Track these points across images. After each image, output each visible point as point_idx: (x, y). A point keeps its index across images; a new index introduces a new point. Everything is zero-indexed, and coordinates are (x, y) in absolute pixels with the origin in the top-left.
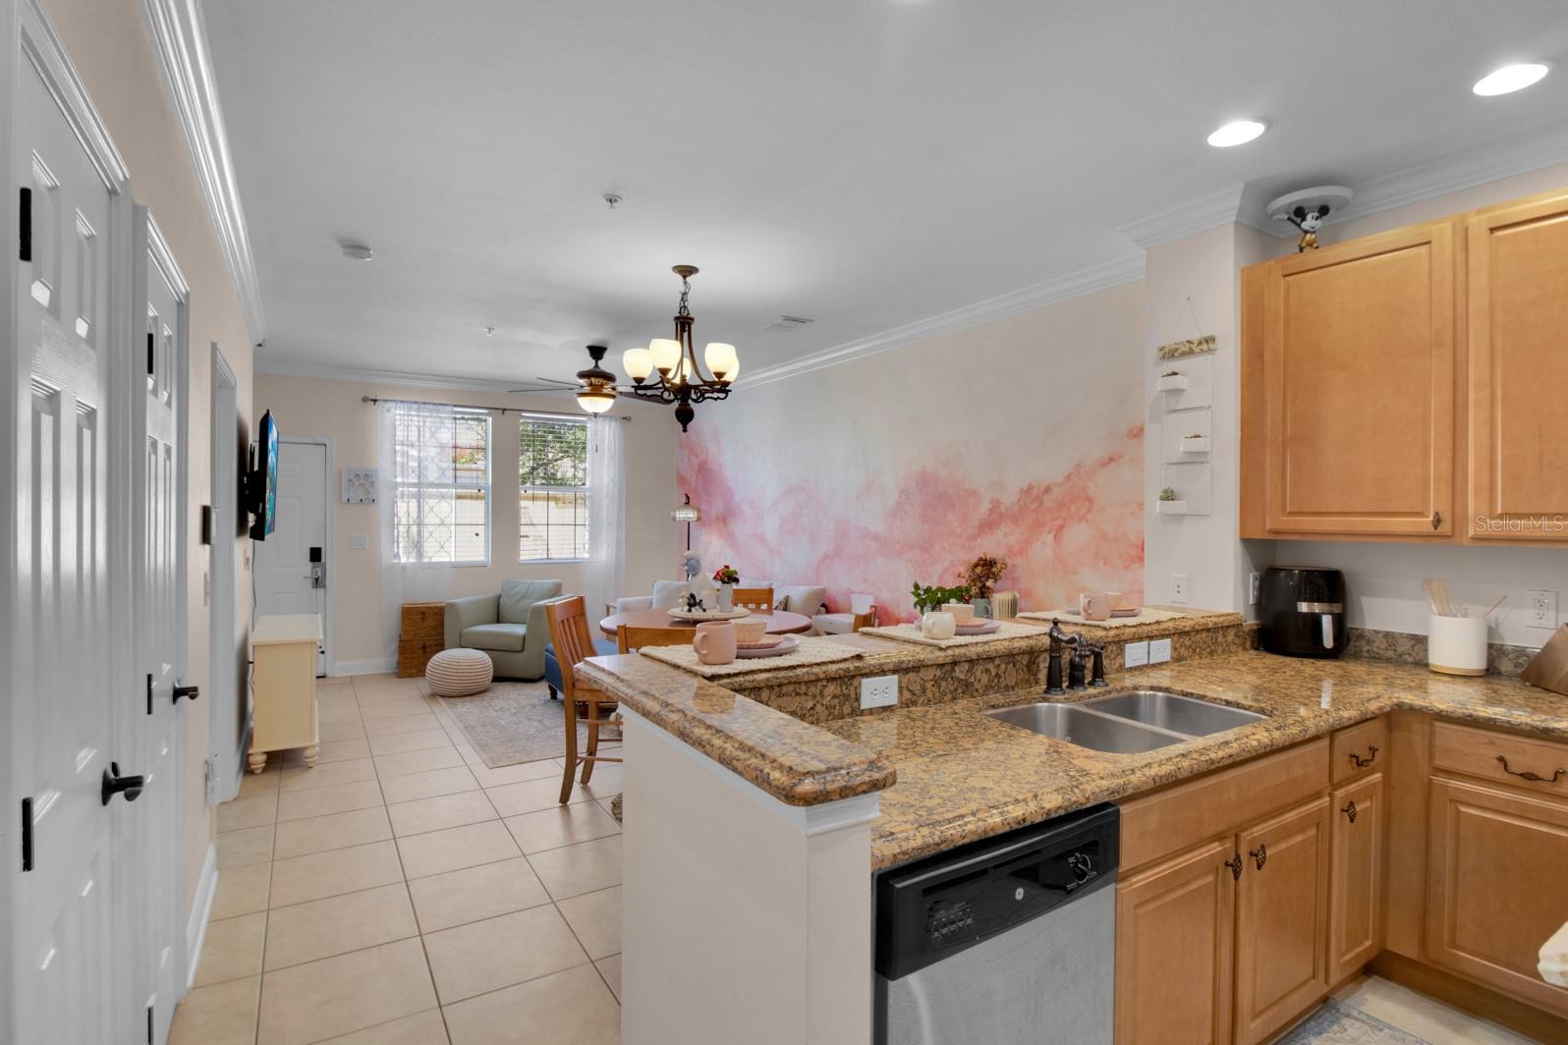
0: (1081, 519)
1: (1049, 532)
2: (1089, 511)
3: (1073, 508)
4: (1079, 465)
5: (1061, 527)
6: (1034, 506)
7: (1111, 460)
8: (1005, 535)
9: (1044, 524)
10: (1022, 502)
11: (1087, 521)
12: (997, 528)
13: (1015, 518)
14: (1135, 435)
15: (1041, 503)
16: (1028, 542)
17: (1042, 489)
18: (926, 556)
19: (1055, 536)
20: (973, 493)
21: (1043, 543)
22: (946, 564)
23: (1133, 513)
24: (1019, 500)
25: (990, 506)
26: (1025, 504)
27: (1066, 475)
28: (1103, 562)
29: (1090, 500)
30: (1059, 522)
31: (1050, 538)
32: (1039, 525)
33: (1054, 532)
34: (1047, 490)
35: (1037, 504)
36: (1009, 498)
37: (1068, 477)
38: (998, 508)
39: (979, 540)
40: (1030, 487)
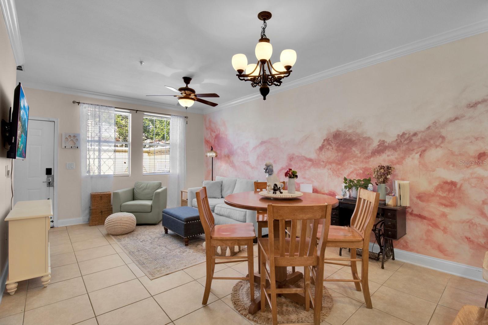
0: (437, 147)
1: (416, 153)
2: (442, 142)
3: (432, 142)
4: (435, 122)
5: (424, 151)
6: (406, 142)
7: (456, 118)
8: (388, 156)
9: (413, 150)
10: (399, 141)
11: (441, 147)
12: (383, 153)
13: (394, 147)
14: (472, 107)
15: (411, 141)
16: (403, 158)
17: (412, 133)
18: (340, 167)
19: (420, 155)
20: (369, 138)
21: (413, 158)
22: (351, 170)
23: (471, 142)
24: (397, 140)
25: (379, 144)
26: (401, 141)
27: (427, 126)
28: (452, 165)
29: (443, 138)
30: (423, 148)
31: (417, 156)
32: (409, 151)
33: (419, 153)
34: (415, 134)
35: (408, 141)
36: (390, 139)
37: (429, 128)
38: (384, 144)
39: (372, 159)
40: (404, 134)
